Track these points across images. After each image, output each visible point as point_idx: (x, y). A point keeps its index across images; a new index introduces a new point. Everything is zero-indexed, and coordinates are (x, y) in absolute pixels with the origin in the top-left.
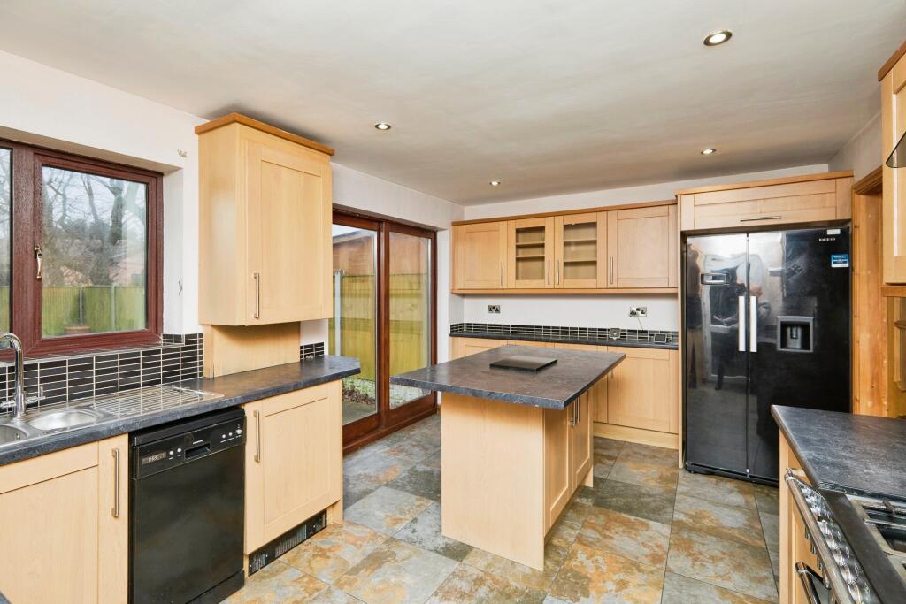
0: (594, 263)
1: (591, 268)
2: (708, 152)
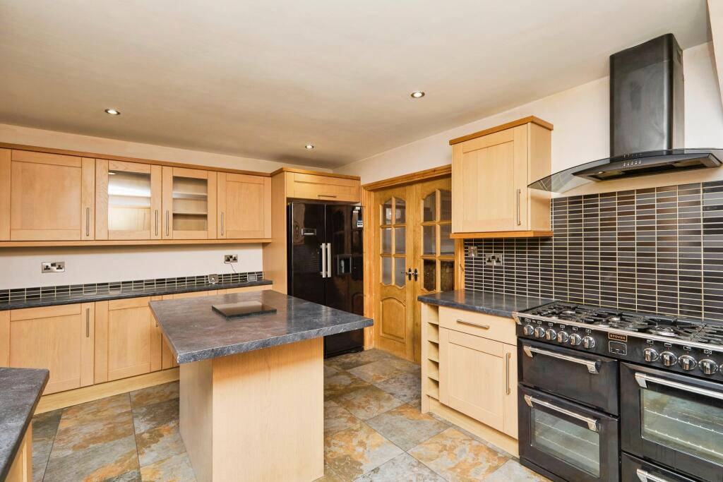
0: (205, 217)
1: (201, 221)
2: (309, 147)
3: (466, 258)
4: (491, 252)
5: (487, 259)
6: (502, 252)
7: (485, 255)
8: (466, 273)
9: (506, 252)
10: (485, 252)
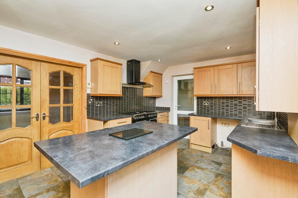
3: (87, 104)
4: (98, 101)
5: (97, 104)
6: (101, 101)
7: (95, 102)
8: (87, 110)
9: (103, 101)
10: (95, 101)
